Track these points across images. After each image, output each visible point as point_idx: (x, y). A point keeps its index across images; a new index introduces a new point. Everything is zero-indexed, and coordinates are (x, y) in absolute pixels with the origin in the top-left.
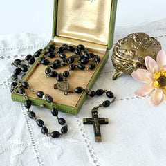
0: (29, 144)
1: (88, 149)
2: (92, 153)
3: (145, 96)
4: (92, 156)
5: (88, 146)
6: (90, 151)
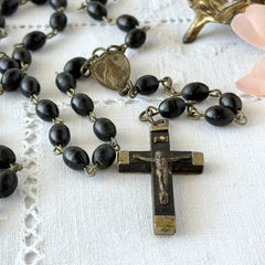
5: (28, 239)
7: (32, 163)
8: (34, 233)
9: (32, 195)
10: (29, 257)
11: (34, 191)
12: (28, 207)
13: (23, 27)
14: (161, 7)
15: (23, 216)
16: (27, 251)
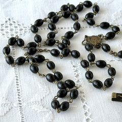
0: (15, 105)
5: (86, 114)
7: (80, 86)
8: (88, 112)
9: (84, 98)
10: (88, 120)
11: (84, 96)
12: (83, 102)
13: (62, 28)
14: (116, 19)
15: (82, 106)
16: (87, 118)
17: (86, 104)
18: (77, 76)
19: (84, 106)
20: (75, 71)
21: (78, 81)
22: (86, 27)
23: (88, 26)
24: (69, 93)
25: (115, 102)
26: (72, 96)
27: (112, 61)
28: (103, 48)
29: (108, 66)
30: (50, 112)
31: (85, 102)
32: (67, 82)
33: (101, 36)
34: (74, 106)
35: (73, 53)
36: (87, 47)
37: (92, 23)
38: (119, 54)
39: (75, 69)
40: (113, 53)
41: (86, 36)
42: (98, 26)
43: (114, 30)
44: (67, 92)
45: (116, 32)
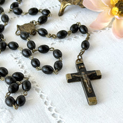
1: (46, 107)
2: (53, 112)
3: (104, 29)
4: (53, 115)
6: (50, 109)
17: (42, 94)
18: (23, 67)
19: (41, 96)
20: (19, 63)
21: (25, 72)
22: (15, 18)
23: (16, 16)
24: (20, 86)
25: (71, 83)
26: (24, 88)
27: (53, 44)
28: (40, 34)
29: (52, 49)
30: (7, 111)
31: (40, 92)
32: (14, 76)
33: (33, 22)
34: (31, 99)
35: (11, 46)
36: (23, 36)
37: (19, 12)
38: (58, 35)
39: (18, 60)
40: (51, 36)
41: (18, 26)
42: (26, 14)
43: (45, 13)
44: (19, 85)
45: (47, 15)
